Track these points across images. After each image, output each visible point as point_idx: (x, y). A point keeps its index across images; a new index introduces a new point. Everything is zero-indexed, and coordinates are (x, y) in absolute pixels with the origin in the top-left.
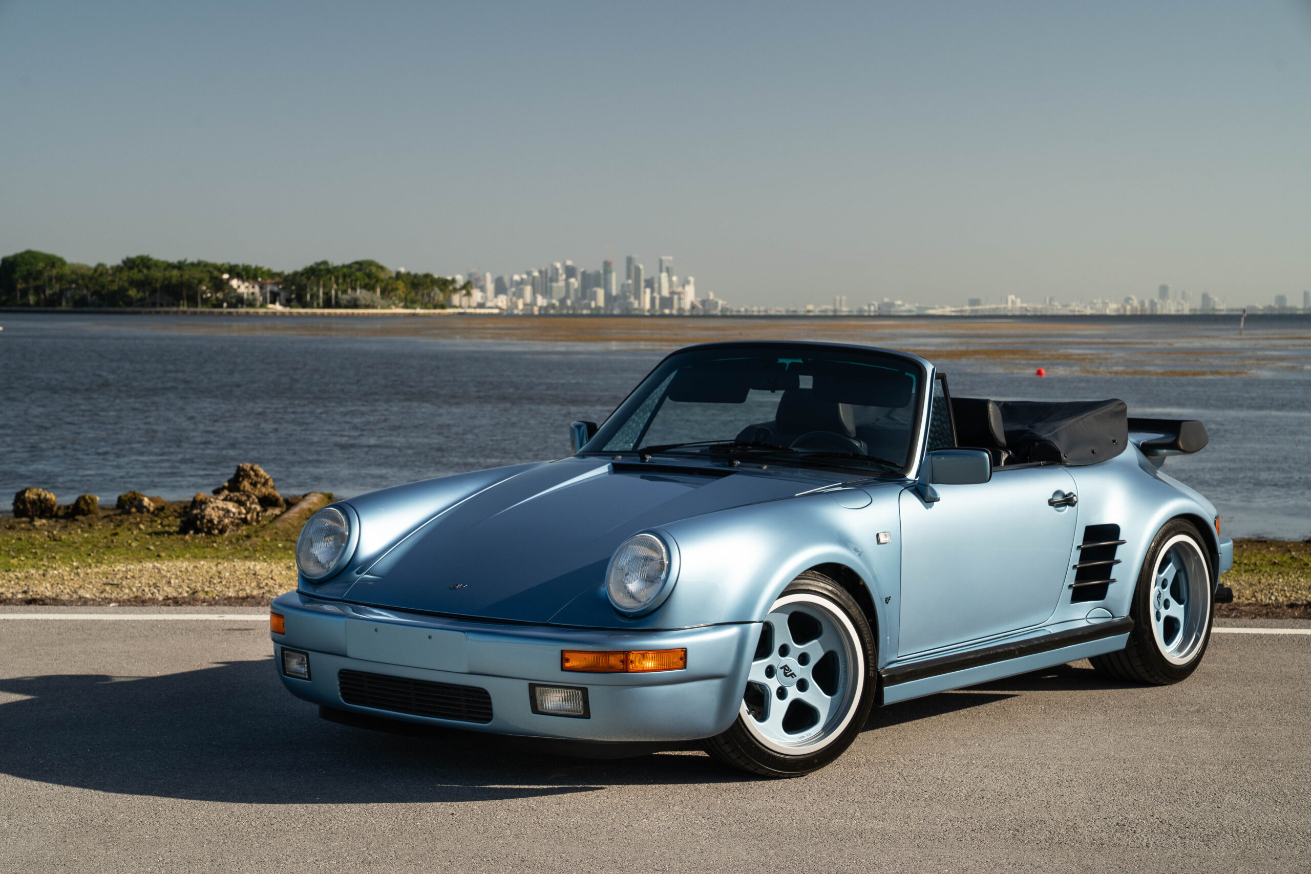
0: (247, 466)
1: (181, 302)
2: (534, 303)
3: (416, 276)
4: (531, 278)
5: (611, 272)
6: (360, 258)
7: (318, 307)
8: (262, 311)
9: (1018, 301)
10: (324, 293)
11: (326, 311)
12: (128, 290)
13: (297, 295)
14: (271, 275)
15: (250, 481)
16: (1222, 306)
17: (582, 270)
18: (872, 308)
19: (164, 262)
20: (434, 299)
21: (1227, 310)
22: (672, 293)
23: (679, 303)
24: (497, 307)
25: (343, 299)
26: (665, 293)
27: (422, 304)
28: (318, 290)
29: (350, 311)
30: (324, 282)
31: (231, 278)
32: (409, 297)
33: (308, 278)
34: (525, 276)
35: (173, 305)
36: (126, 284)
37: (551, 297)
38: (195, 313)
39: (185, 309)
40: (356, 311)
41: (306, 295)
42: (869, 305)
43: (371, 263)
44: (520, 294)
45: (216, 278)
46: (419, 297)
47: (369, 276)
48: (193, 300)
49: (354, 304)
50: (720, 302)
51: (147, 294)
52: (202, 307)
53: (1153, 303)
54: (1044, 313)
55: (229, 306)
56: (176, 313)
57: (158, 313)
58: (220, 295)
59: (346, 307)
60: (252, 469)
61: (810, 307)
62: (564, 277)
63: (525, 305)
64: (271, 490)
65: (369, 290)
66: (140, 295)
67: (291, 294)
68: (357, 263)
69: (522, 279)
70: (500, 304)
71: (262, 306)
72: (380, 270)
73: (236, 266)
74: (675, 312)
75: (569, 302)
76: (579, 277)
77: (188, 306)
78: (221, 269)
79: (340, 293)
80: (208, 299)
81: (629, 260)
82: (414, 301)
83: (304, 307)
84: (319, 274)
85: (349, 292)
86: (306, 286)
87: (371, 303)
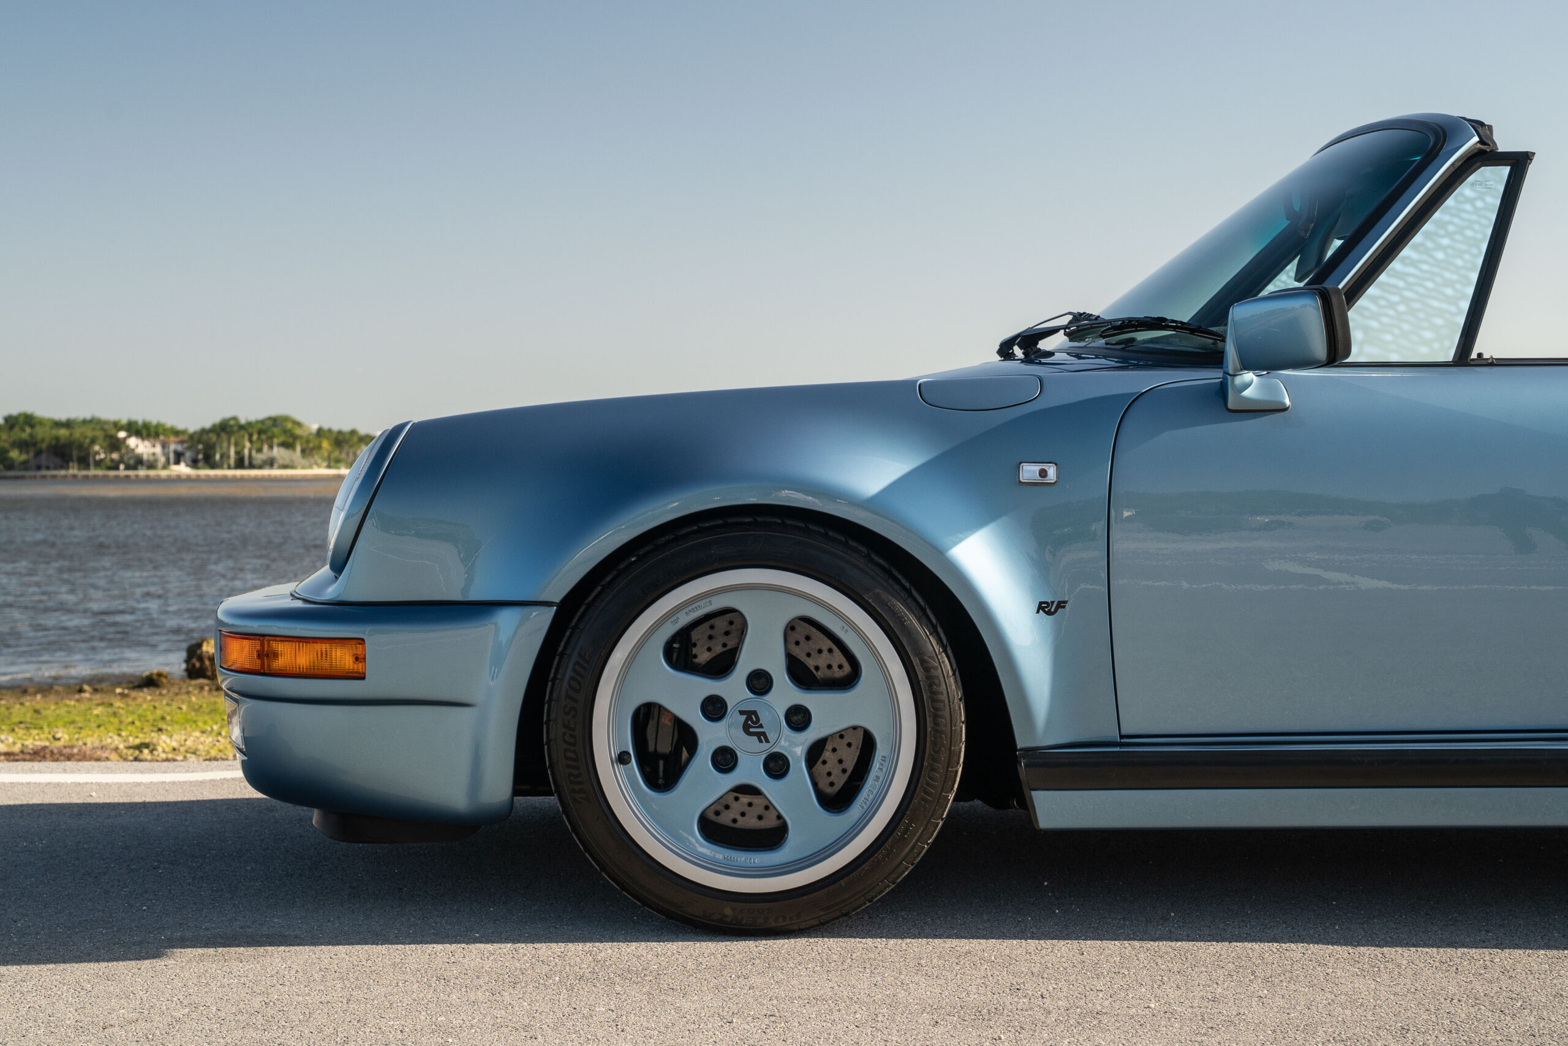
1: (71, 464)
3: (340, 432)
6: (274, 412)
7: (229, 468)
8: (164, 473)
10: (235, 453)
11: (239, 473)
12: (7, 451)
13: (204, 455)
14: (176, 433)
19: (50, 420)
25: (258, 459)
28: (229, 449)
29: (266, 472)
30: (235, 440)
31: (129, 436)
32: (332, 456)
33: (218, 435)
35: (61, 468)
36: (7, 445)
38: (87, 477)
39: (75, 472)
40: (272, 472)
41: (214, 454)
43: (286, 419)
45: (112, 437)
46: (343, 456)
47: (286, 432)
48: (84, 461)
49: (270, 463)
51: (31, 454)
52: (95, 469)
55: (128, 468)
56: (65, 477)
57: (44, 477)
58: (115, 456)
59: (260, 467)
65: (287, 448)
66: (24, 457)
67: (198, 454)
68: (270, 418)
71: (164, 468)
72: (296, 426)
73: (135, 423)
77: (79, 469)
78: (117, 426)
79: (254, 453)
80: (101, 461)
82: (338, 461)
83: (212, 468)
84: (230, 431)
85: (265, 451)
86: (214, 444)
87: (291, 464)
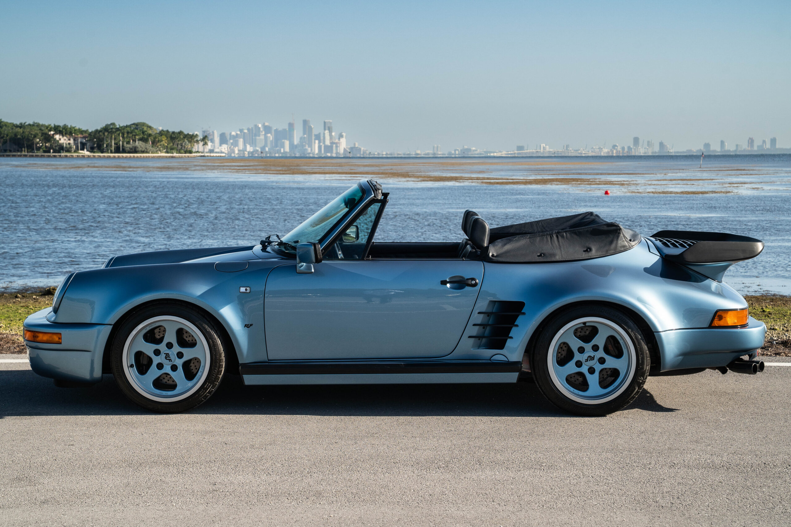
1: (23, 149)
2: (245, 149)
3: (173, 133)
4: (242, 134)
5: (293, 130)
6: (136, 122)
7: (111, 152)
8: (75, 155)
9: (547, 147)
10: (115, 144)
11: (116, 155)
13: (97, 145)
14: (81, 132)
16: (673, 150)
17: (275, 128)
18: (457, 152)
19: (11, 123)
20: (185, 147)
21: (675, 152)
22: (332, 143)
23: (337, 149)
24: (222, 152)
25: (127, 148)
26: (328, 143)
27: (177, 150)
28: (111, 142)
29: (132, 155)
30: (115, 136)
31: (55, 134)
32: (169, 146)
33: (104, 134)
34: (239, 133)
35: (18, 151)
37: (256, 146)
38: (32, 156)
39: (26, 153)
40: (136, 155)
41: (103, 144)
42: (455, 150)
43: (143, 124)
44: (236, 144)
45: (46, 134)
46: (175, 146)
47: (143, 132)
48: (31, 148)
49: (134, 150)
50: (362, 149)
51: (1, 143)
52: (37, 152)
53: (629, 148)
54: (563, 155)
55: (54, 152)
56: (20, 156)
57: (8, 156)
58: (48, 144)
59: (129, 152)
61: (419, 152)
62: (263, 133)
63: (239, 150)
65: (143, 141)
67: (94, 144)
68: (134, 124)
69: (237, 134)
70: (223, 150)
71: (75, 152)
72: (149, 129)
73: (59, 126)
74: (334, 155)
75: (267, 149)
76: (273, 133)
77: (28, 152)
78: (49, 128)
79: (125, 143)
80: (40, 147)
82: (172, 149)
83: (102, 152)
84: (111, 131)
85: (131, 143)
86: (103, 139)
87: (146, 150)
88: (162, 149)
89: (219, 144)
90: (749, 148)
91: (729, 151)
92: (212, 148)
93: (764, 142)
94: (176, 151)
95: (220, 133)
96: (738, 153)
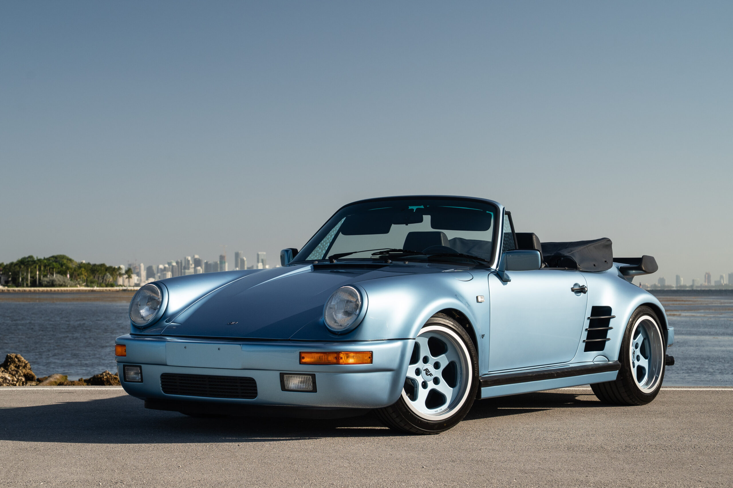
0: (13, 355)
3: (95, 265)
4: (171, 267)
5: (225, 263)
6: (55, 254)
7: (27, 286)
10: (31, 277)
11: (32, 289)
13: (12, 278)
15: (15, 365)
17: (205, 261)
20: (106, 280)
25: (44, 281)
27: (98, 284)
28: (27, 275)
29: (49, 288)
30: (31, 269)
32: (89, 279)
33: (20, 267)
34: (167, 266)
40: (53, 289)
41: (19, 278)
43: (63, 257)
46: (96, 279)
47: (62, 265)
49: (52, 284)
59: (46, 286)
60: (16, 357)
62: (193, 266)
64: (28, 371)
65: (62, 275)
67: (9, 278)
68: (53, 257)
69: (165, 268)
72: (69, 262)
76: (203, 266)
79: (42, 277)
81: (237, 255)
82: (92, 282)
83: (17, 286)
84: (28, 264)
85: (48, 276)
86: (19, 272)
87: (64, 284)
88: (81, 282)
89: (145, 278)
90: (706, 284)
91: (685, 286)
92: (138, 282)
93: (722, 277)
94: (96, 285)
95: (148, 266)
96: (695, 289)
